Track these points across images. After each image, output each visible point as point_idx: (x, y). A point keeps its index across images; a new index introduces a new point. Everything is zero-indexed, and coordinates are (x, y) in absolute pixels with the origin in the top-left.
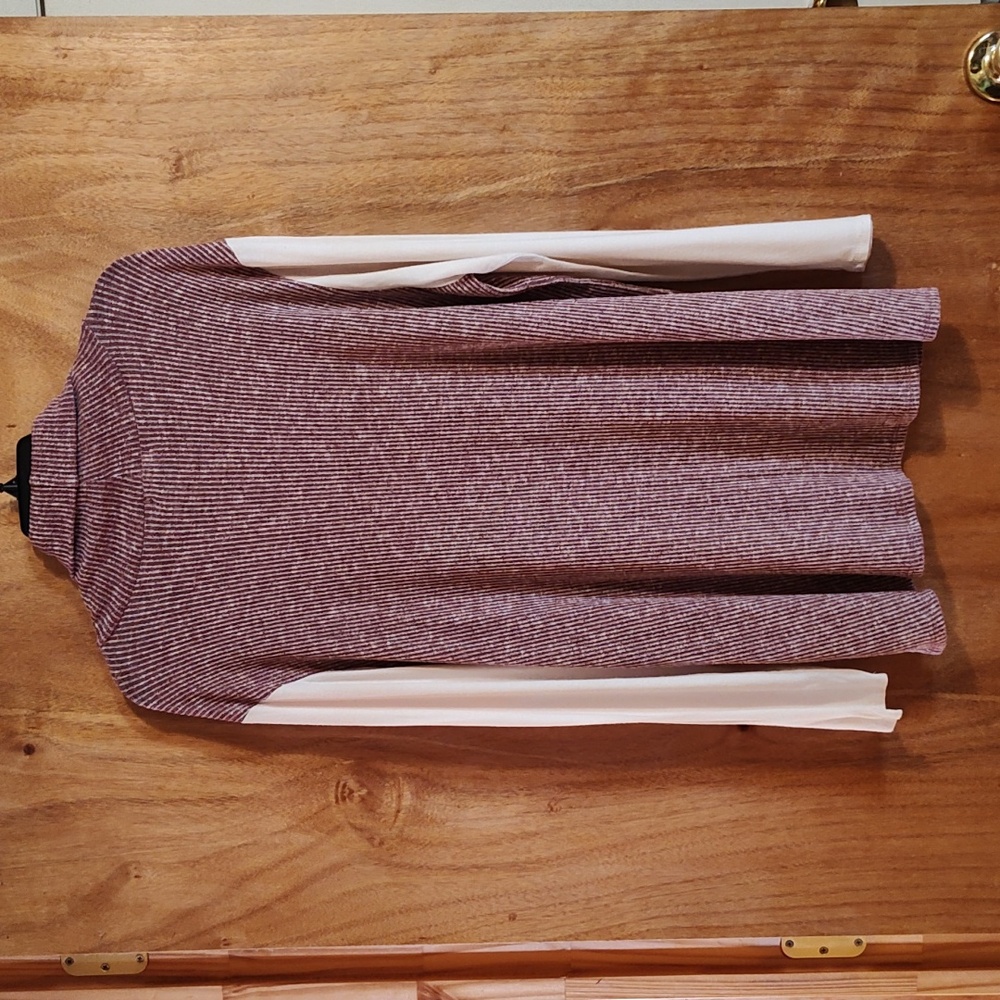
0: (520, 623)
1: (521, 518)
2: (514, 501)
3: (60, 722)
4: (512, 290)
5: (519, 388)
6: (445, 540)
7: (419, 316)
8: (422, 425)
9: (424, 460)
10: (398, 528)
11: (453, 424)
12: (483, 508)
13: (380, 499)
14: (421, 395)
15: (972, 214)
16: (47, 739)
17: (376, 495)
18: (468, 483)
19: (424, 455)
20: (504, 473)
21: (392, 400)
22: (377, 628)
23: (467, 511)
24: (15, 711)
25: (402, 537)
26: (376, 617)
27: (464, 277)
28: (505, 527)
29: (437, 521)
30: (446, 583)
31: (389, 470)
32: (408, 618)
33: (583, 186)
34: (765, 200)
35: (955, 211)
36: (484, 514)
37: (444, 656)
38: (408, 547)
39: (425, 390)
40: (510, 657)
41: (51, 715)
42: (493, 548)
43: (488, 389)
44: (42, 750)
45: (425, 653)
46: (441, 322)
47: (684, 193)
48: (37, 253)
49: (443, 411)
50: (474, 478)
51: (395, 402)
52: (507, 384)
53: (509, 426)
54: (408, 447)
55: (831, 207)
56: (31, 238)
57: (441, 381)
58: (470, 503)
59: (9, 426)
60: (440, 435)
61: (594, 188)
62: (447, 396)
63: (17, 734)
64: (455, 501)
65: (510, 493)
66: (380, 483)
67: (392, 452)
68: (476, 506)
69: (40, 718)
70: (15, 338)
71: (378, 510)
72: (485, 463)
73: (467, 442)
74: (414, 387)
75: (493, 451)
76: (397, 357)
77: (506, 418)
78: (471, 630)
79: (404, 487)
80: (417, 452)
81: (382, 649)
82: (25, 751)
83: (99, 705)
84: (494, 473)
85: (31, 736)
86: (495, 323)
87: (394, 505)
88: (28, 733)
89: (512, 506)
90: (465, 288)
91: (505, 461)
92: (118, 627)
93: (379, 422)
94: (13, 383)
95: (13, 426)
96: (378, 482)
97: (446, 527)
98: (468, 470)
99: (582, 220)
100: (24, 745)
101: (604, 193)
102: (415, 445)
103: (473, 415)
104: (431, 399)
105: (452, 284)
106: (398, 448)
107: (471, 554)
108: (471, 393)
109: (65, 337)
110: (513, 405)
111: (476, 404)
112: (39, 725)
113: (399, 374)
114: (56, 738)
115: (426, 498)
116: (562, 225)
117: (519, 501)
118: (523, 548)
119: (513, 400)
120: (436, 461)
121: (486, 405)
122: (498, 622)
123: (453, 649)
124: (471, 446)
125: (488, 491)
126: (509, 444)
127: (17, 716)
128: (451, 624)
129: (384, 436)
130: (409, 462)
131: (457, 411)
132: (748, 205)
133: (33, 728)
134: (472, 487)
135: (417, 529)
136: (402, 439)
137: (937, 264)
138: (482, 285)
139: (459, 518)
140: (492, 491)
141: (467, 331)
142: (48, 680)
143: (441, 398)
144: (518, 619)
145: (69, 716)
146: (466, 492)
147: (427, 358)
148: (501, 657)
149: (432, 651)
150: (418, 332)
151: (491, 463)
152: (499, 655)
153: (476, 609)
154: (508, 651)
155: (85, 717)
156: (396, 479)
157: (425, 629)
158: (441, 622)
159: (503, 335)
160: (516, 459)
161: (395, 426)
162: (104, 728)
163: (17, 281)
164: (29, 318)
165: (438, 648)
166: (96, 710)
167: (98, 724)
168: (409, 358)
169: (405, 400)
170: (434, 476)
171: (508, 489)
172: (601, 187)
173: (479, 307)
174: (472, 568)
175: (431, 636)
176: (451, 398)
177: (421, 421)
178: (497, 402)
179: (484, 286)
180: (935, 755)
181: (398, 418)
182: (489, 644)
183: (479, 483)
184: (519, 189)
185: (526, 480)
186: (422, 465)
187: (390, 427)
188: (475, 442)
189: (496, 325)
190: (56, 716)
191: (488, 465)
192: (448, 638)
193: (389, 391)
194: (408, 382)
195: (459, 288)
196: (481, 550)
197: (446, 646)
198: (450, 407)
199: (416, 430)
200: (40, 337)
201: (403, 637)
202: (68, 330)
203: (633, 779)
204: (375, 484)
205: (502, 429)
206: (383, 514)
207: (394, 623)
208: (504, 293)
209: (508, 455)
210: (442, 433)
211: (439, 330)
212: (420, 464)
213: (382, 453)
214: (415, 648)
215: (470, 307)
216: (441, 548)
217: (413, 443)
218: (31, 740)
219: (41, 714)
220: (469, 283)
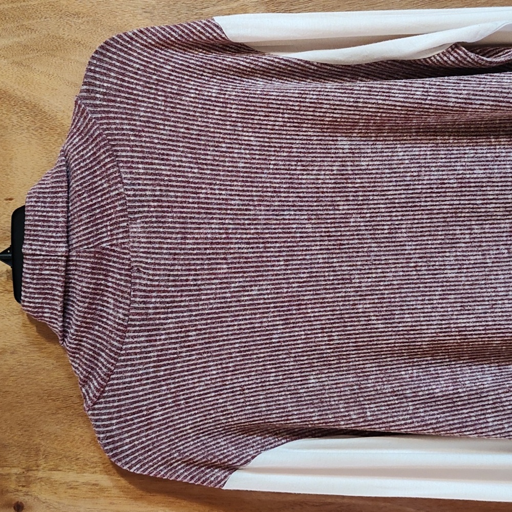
0: (503, 395)
1: (503, 289)
2: (495, 273)
3: (50, 482)
5: (502, 159)
6: (426, 310)
7: (405, 86)
8: (403, 196)
9: (404, 231)
10: (378, 299)
11: (434, 195)
12: (463, 279)
13: (361, 270)
14: (402, 166)
16: (36, 498)
17: (356, 265)
18: (448, 254)
19: (404, 226)
20: (484, 244)
21: (374, 171)
22: (357, 398)
23: (447, 282)
24: (6, 470)
25: (382, 307)
26: (355, 387)
27: (451, 47)
28: (487, 299)
29: (417, 292)
30: (425, 354)
31: (369, 241)
32: (388, 388)
36: (464, 285)
37: (425, 428)
38: (388, 318)
39: (407, 162)
40: (493, 431)
41: (40, 474)
42: (475, 320)
43: (470, 160)
44: (30, 508)
45: (406, 424)
46: (427, 92)
48: (34, 35)
49: (425, 182)
50: (454, 250)
51: (377, 173)
52: (488, 155)
53: (491, 197)
54: (389, 218)
56: (30, 22)
57: (422, 153)
58: (451, 274)
59: (6, 200)
60: (420, 206)
62: (428, 167)
63: (7, 491)
64: (434, 272)
65: (490, 265)
66: (360, 254)
67: (373, 223)
68: (457, 277)
69: (29, 476)
70: (15, 117)
71: (358, 281)
72: (464, 234)
73: (447, 213)
74: (395, 158)
75: (473, 223)
76: (379, 129)
77: (489, 188)
78: (451, 401)
79: (383, 258)
80: (397, 223)
81: (362, 420)
82: (15, 508)
83: (86, 465)
84: (474, 244)
85: (21, 494)
86: (482, 91)
87: (374, 275)
88: (18, 491)
89: (493, 277)
90: (452, 58)
91: (484, 233)
92: (104, 392)
93: (361, 194)
94: (11, 159)
95: (11, 199)
96: (358, 252)
97: (427, 298)
98: (448, 241)
100: (13, 503)
102: (396, 216)
103: (455, 185)
104: (413, 170)
105: (438, 55)
106: (378, 219)
107: (452, 326)
108: (453, 164)
109: (60, 115)
110: (497, 175)
111: (458, 174)
112: (28, 483)
113: (380, 146)
114: (43, 496)
115: (405, 269)
117: (500, 273)
118: (506, 320)
119: (496, 171)
120: (416, 232)
121: (468, 176)
122: (480, 394)
123: (434, 421)
124: (452, 217)
125: (467, 262)
126: (489, 216)
127: (8, 474)
128: (432, 396)
129: (365, 207)
130: (389, 233)
131: (439, 181)
133: (23, 486)
134: (452, 258)
135: (397, 300)
136: (383, 210)
138: (470, 54)
139: (440, 289)
140: (472, 262)
141: (454, 100)
142: (38, 441)
143: (423, 169)
144: (500, 391)
145: (57, 476)
146: (447, 263)
147: (408, 130)
148: (484, 430)
149: (413, 422)
150: (404, 102)
151: (471, 234)
152: (481, 428)
153: (455, 381)
154: (490, 424)
155: (71, 477)
156: (376, 249)
157: (404, 400)
158: (420, 394)
159: (491, 103)
160: (496, 230)
161: (376, 198)
162: (89, 487)
163: (17, 63)
164: (27, 98)
165: (419, 419)
166: (82, 470)
167: (84, 483)
168: (391, 130)
169: (387, 171)
170: (414, 247)
171: (488, 261)
173: (465, 78)
174: (453, 340)
175: (411, 408)
176: (433, 169)
177: (402, 192)
178: (479, 172)
179: (472, 55)
181: (380, 189)
182: (470, 417)
183: (458, 254)
185: (506, 251)
186: (402, 235)
187: (371, 198)
188: (456, 213)
189: (484, 94)
190: (44, 475)
191: (467, 236)
192: (427, 409)
193: (371, 163)
194: (390, 154)
195: (445, 58)
196: (462, 322)
197: (427, 418)
198: (432, 177)
199: (397, 201)
200: (36, 115)
201: (383, 408)
202: (63, 109)
204: (355, 254)
205: (484, 199)
206: (363, 284)
207: (373, 393)
208: (491, 62)
209: (487, 226)
210: (423, 204)
211: (426, 100)
212: (400, 235)
213: (362, 224)
214: (395, 419)
215: (456, 77)
216: (422, 319)
217: (394, 214)
218: (21, 498)
219: (30, 473)
220: (456, 52)
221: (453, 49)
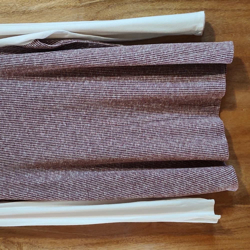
0: (64, 183)
1: (63, 140)
2: (61, 133)
4: (55, 46)
5: (61, 86)
6: (32, 150)
7: (16, 57)
8: (21, 103)
9: (22, 117)
10: (13, 146)
11: (33, 102)
12: (47, 136)
13: (5, 134)
14: (20, 90)
15: (247, 11)
17: (3, 132)
18: (41, 126)
19: (22, 115)
20: (56, 122)
21: (8, 93)
22: (6, 186)
23: (41, 138)
25: (14, 149)
26: (5, 182)
27: (34, 41)
28: (57, 144)
29: (28, 142)
30: (34, 167)
31: (8, 122)
32: (18, 182)
33: (86, 3)
34: (161, 7)
35: (239, 10)
36: (48, 139)
37: (33, 198)
38: (17, 153)
39: (22, 88)
40: (60, 198)
42: (51, 153)
43: (47, 87)
45: (25, 196)
46: (25, 60)
47: (128, 5)
49: (29, 97)
50: (44, 124)
51: (9, 94)
52: (55, 85)
53: (57, 102)
54: (16, 112)
55: (188, 9)
57: (28, 84)
58: (42, 134)
60: (28, 107)
61: (91, 4)
62: (30, 90)
64: (36, 134)
65: (59, 130)
66: (4, 127)
67: (9, 114)
68: (45, 136)
71: (4, 138)
72: (48, 118)
73: (40, 109)
74: (17, 87)
75: (51, 113)
76: (9, 75)
77: (56, 99)
78: (44, 186)
79: (14, 129)
80: (19, 114)
81: (7, 196)
84: (52, 122)
86: (47, 59)
87: (11, 136)
89: (60, 135)
90: (35, 45)
91: (56, 117)
93: (3, 102)
96: (3, 127)
97: (32, 145)
98: (41, 121)
99: (86, 17)
101: (95, 5)
102: (18, 111)
103: (42, 98)
104: (24, 92)
105: (30, 44)
106: (11, 112)
107: (43, 156)
108: (40, 89)
110: (58, 93)
111: (43, 93)
113: (11, 82)
115: (24, 133)
116: (78, 19)
117: (62, 133)
118: (64, 153)
119: (58, 92)
120: (27, 118)
121: (46, 94)
122: (55, 183)
123: (36, 195)
124: (42, 111)
125: (49, 129)
126: (57, 110)
128: (36, 185)
129: (5, 108)
130: (16, 118)
131: (35, 97)
132: (154, 9)
134: (43, 128)
135: (20, 146)
136: (13, 109)
137: (232, 32)
138: (41, 43)
139: (38, 141)
140: (51, 129)
141: (36, 63)
143: (28, 91)
144: (63, 182)
146: (41, 130)
147: (22, 75)
148: (56, 198)
149: (28, 196)
150: (16, 64)
151: (50, 118)
152: (55, 197)
153: (46, 178)
154: (59, 195)
156: (11, 125)
157: (25, 187)
158: (31, 184)
159: (51, 64)
160: (61, 116)
161: (9, 104)
165: (31, 194)
168: (15, 75)
169: (13, 92)
170: (27, 124)
171: (58, 129)
172: (94, 3)
173: (41, 53)
174: (44, 161)
175: (28, 190)
176: (32, 91)
177: (20, 101)
178: (51, 92)
179: (43, 44)
180: (234, 229)
181: (11, 100)
182: (51, 192)
183: (46, 126)
184: (60, 4)
185: (65, 124)
186: (22, 119)
187: (7, 104)
188: (43, 109)
189: (48, 60)
191: (49, 119)
192: (34, 190)
193: (7, 89)
194: (15, 85)
195: (32, 45)
196: (46, 154)
197: (34, 194)
198: (32, 95)
199: (18, 105)
201: (17, 190)
203: (114, 241)
204: (2, 128)
205: (54, 103)
206: (6, 140)
207: (12, 184)
208: (51, 47)
209: (57, 114)
210: (29, 106)
211: (24, 63)
212: (21, 119)
213: (5, 115)
214: (21, 194)
215: (38, 53)
216: (30, 154)
217: (18, 110)
220: (36, 43)
221: (35, 42)
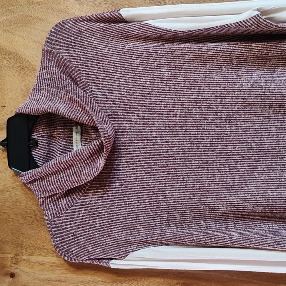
3: (28, 261)
16: (22, 270)
24: (5, 255)
41: (24, 257)
44: (19, 275)
48: (15, 15)
56: (13, 8)
59: (2, 107)
63: (6, 267)
69: (18, 259)
70: (6, 61)
82: (10, 276)
83: (48, 252)
85: (13, 268)
88: (11, 266)
94: (4, 84)
95: (4, 107)
100: (9, 273)
109: (30, 59)
112: (17, 263)
114: (25, 269)
127: (6, 257)
133: (15, 264)
142: (22, 239)
145: (33, 258)
155: (40, 259)
162: (51, 264)
163: (6, 31)
164: (12, 50)
166: (46, 255)
167: (47, 262)
190: (26, 258)
200: (17, 60)
202: (32, 56)
218: (14, 270)
219: (18, 257)
